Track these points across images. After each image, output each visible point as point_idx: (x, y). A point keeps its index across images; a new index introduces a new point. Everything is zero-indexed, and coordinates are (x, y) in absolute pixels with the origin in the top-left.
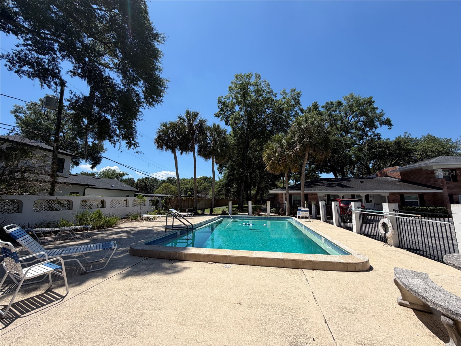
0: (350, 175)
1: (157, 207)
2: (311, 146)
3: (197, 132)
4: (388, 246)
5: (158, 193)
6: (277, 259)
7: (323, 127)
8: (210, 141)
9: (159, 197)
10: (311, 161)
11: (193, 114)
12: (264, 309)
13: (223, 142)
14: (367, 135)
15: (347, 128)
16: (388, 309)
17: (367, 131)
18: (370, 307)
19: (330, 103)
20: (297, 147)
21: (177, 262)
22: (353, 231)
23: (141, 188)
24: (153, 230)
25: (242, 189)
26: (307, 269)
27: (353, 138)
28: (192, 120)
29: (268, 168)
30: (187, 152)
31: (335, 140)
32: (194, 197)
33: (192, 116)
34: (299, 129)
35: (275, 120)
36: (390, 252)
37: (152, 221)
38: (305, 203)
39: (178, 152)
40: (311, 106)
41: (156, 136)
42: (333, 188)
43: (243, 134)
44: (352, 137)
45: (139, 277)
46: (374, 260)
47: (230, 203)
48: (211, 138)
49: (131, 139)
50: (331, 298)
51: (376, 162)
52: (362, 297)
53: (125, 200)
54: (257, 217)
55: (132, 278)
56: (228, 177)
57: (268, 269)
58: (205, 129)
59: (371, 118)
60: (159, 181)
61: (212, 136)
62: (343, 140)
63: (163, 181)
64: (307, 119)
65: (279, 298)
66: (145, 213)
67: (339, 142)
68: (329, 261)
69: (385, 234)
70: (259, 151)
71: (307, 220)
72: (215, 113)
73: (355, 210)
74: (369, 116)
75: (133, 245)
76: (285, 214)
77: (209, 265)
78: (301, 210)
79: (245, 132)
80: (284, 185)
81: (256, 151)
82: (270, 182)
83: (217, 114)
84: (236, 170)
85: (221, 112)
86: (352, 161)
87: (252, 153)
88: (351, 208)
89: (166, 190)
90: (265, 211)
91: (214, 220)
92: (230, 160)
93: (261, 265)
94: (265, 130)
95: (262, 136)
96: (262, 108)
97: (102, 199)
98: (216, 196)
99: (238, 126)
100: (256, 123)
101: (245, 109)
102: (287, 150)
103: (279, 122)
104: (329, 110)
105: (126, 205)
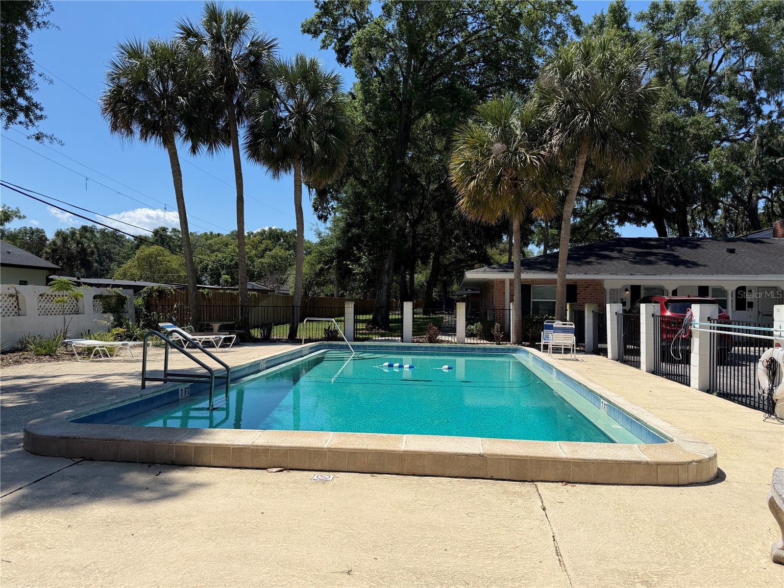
0: (703, 232)
1: (121, 317)
2: (594, 138)
3: (242, 80)
4: (776, 421)
5: (124, 276)
6: (467, 455)
7: (633, 79)
8: (287, 114)
9: (125, 287)
10: (592, 188)
11: (228, 19)
12: (416, 583)
13: (327, 118)
14: (759, 113)
15: (706, 88)
16: (744, 572)
17: (761, 100)
18: (699, 568)
19: (662, 5)
20: (554, 141)
21: (174, 469)
22: (689, 385)
23: (68, 259)
24: (106, 384)
25: (387, 266)
26: (549, 481)
27: (719, 122)
28: (228, 38)
29: (463, 203)
30: (211, 145)
31: (668, 124)
32: (238, 289)
33: (227, 27)
34: (562, 82)
35: (492, 51)
36: (778, 435)
37: (103, 358)
38: (566, 310)
39: (183, 146)
40: (606, 12)
41: (104, 88)
42: (650, 267)
43: (393, 95)
44: (718, 117)
45: (50, 513)
46: (733, 457)
47: (349, 308)
48: (291, 102)
49: (14, 91)
50: (601, 552)
51: (777, 194)
52: (683, 547)
53: (11, 296)
54: (426, 347)
55: (29, 515)
56: (345, 231)
57: (440, 483)
58: (271, 70)
59: (775, 60)
60: (129, 241)
61: (293, 98)
62: (691, 124)
63: (141, 240)
64: (588, 53)
65: (460, 555)
66: (81, 336)
67: (678, 130)
68: (609, 458)
69: (771, 391)
70: (440, 152)
71: (568, 356)
72: (303, 21)
73: (701, 327)
74: (772, 54)
75: (35, 425)
76: (507, 338)
77: (271, 477)
78: (551, 327)
79: (398, 89)
80: (510, 258)
81: (432, 151)
82: (471, 248)
83: (312, 23)
84: (369, 208)
85: (324, 20)
86: (710, 190)
87: (419, 158)
88: (691, 320)
89: (151, 267)
90: (451, 330)
91: (299, 354)
92: (351, 179)
93: (421, 473)
94: (461, 83)
95: (451, 102)
96: (454, 13)
98: (308, 287)
99: (376, 69)
100: (434, 61)
101: (402, 13)
102: (523, 150)
103: (506, 59)
104: (659, 29)
105: (16, 310)
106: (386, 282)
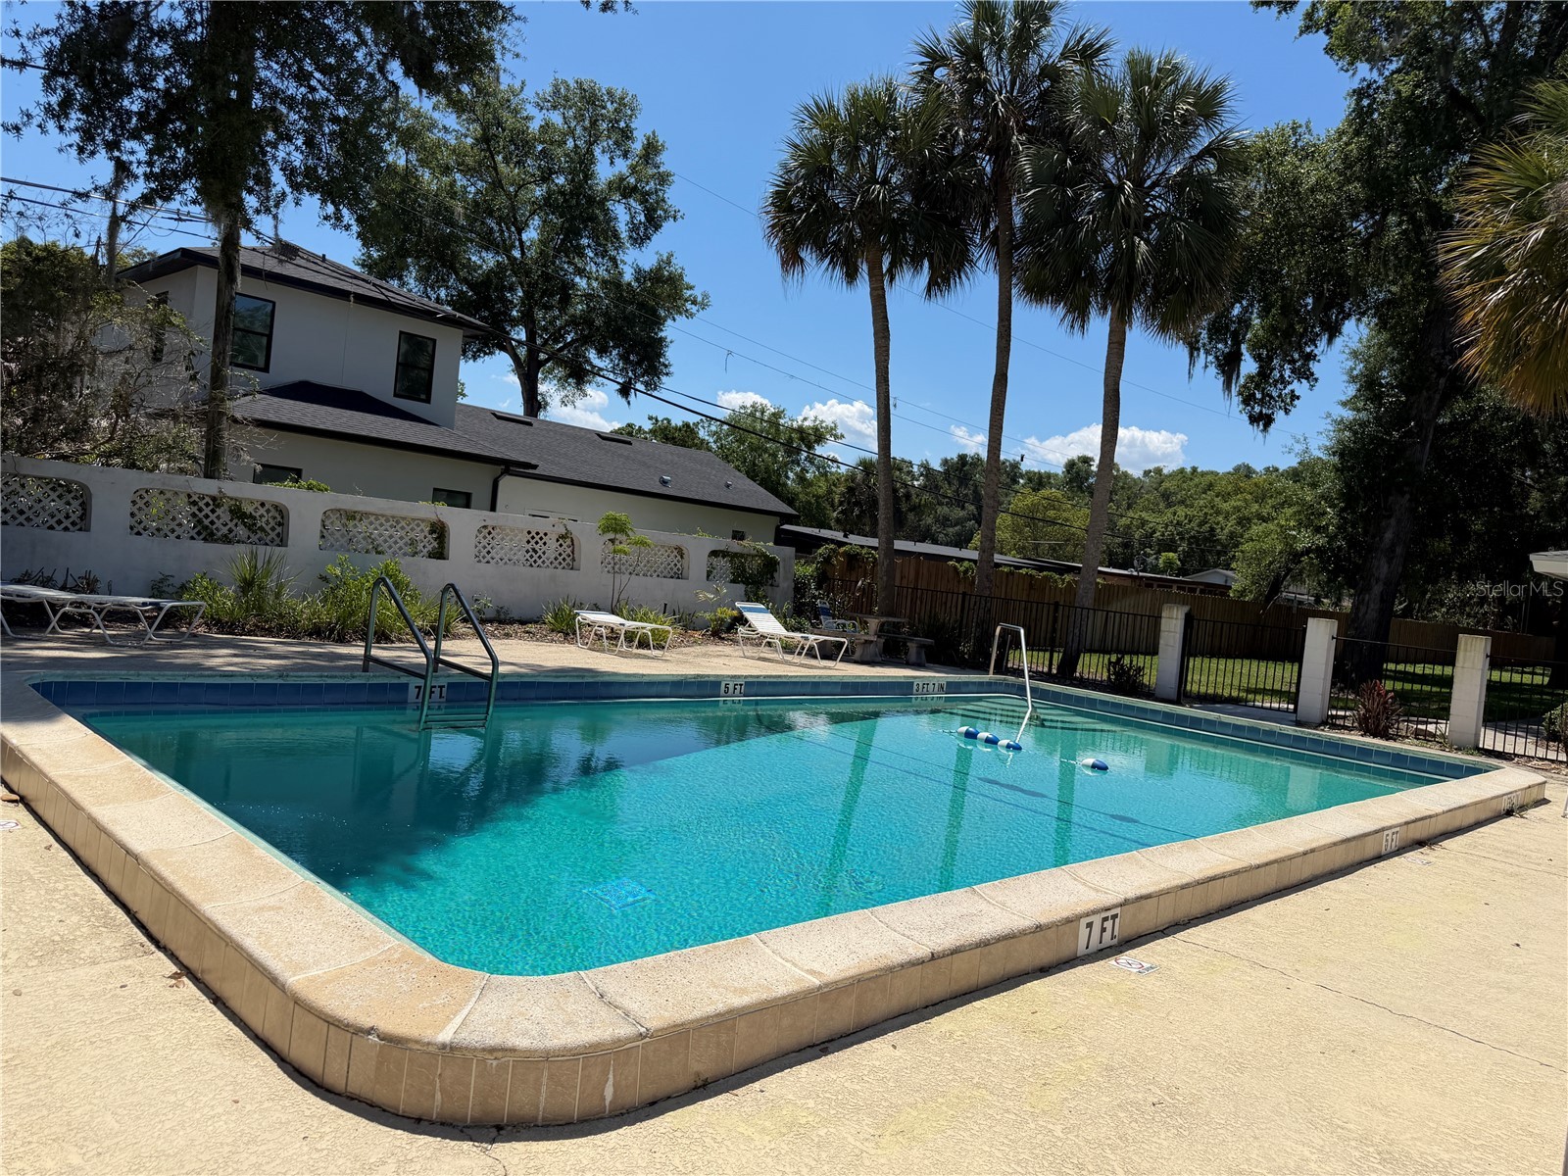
25: (1388, 535)
53: (563, 537)
89: (1035, 529)
97: (433, 518)
105: (568, 560)
106: (1382, 576)
